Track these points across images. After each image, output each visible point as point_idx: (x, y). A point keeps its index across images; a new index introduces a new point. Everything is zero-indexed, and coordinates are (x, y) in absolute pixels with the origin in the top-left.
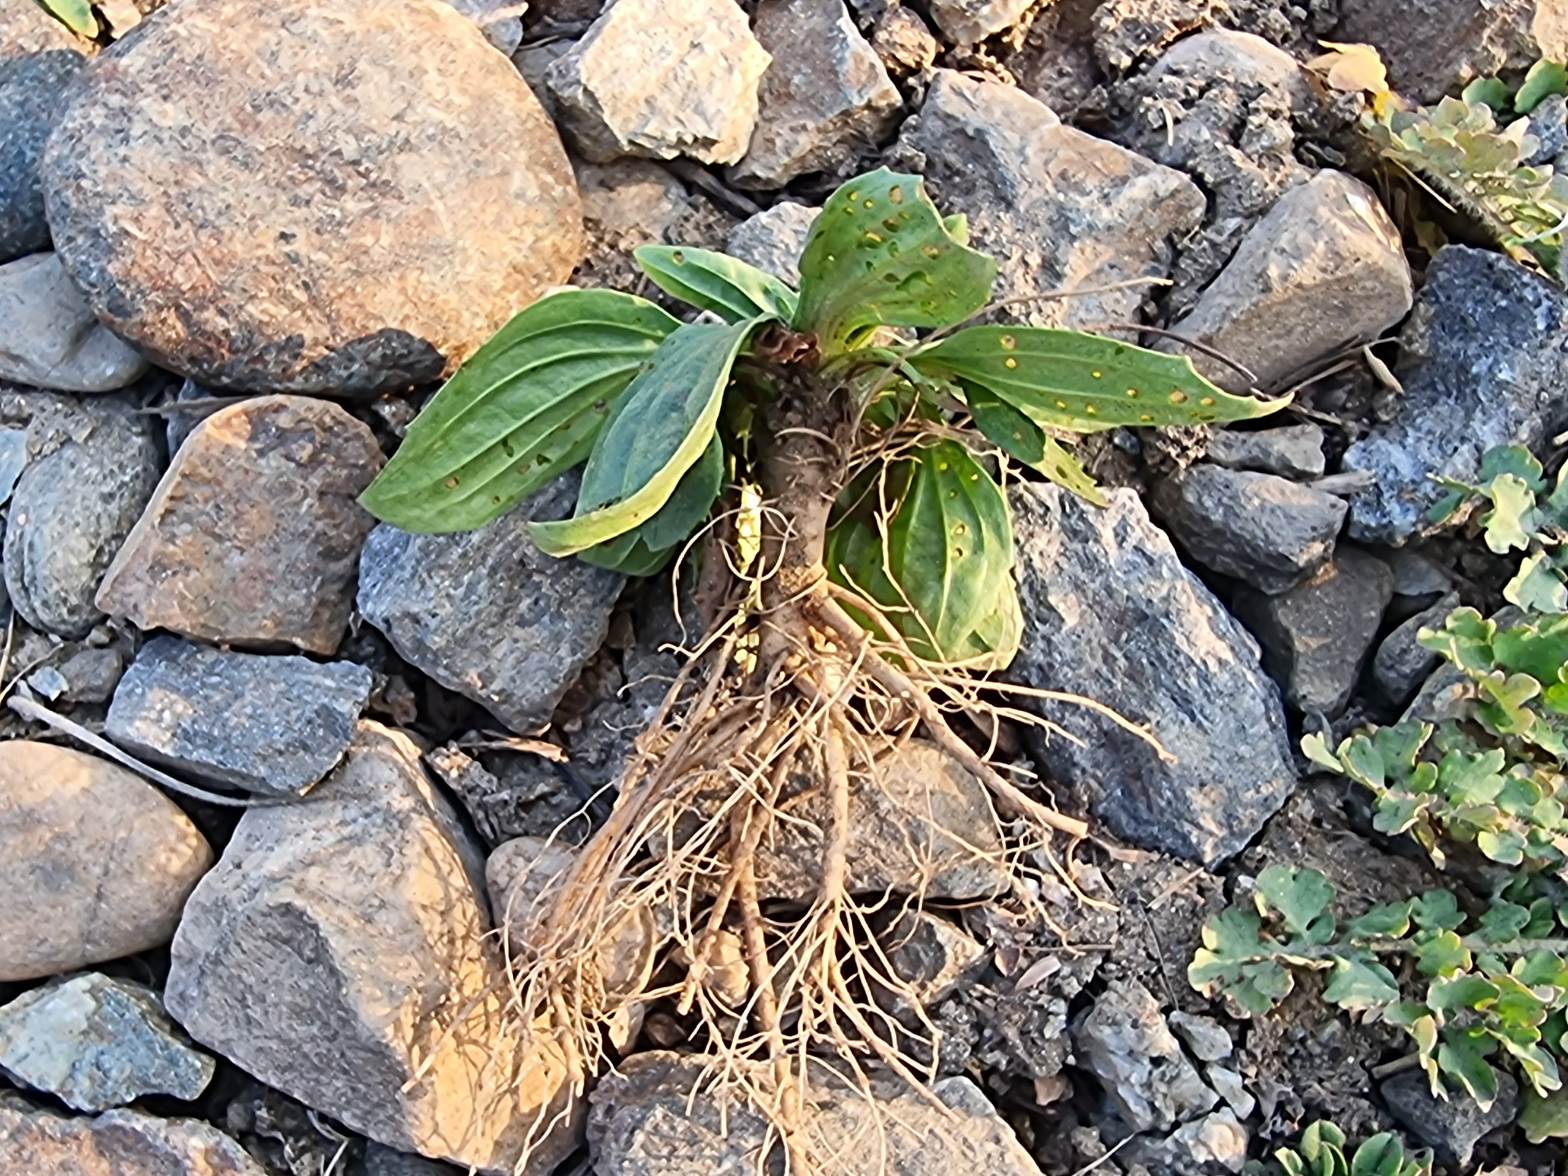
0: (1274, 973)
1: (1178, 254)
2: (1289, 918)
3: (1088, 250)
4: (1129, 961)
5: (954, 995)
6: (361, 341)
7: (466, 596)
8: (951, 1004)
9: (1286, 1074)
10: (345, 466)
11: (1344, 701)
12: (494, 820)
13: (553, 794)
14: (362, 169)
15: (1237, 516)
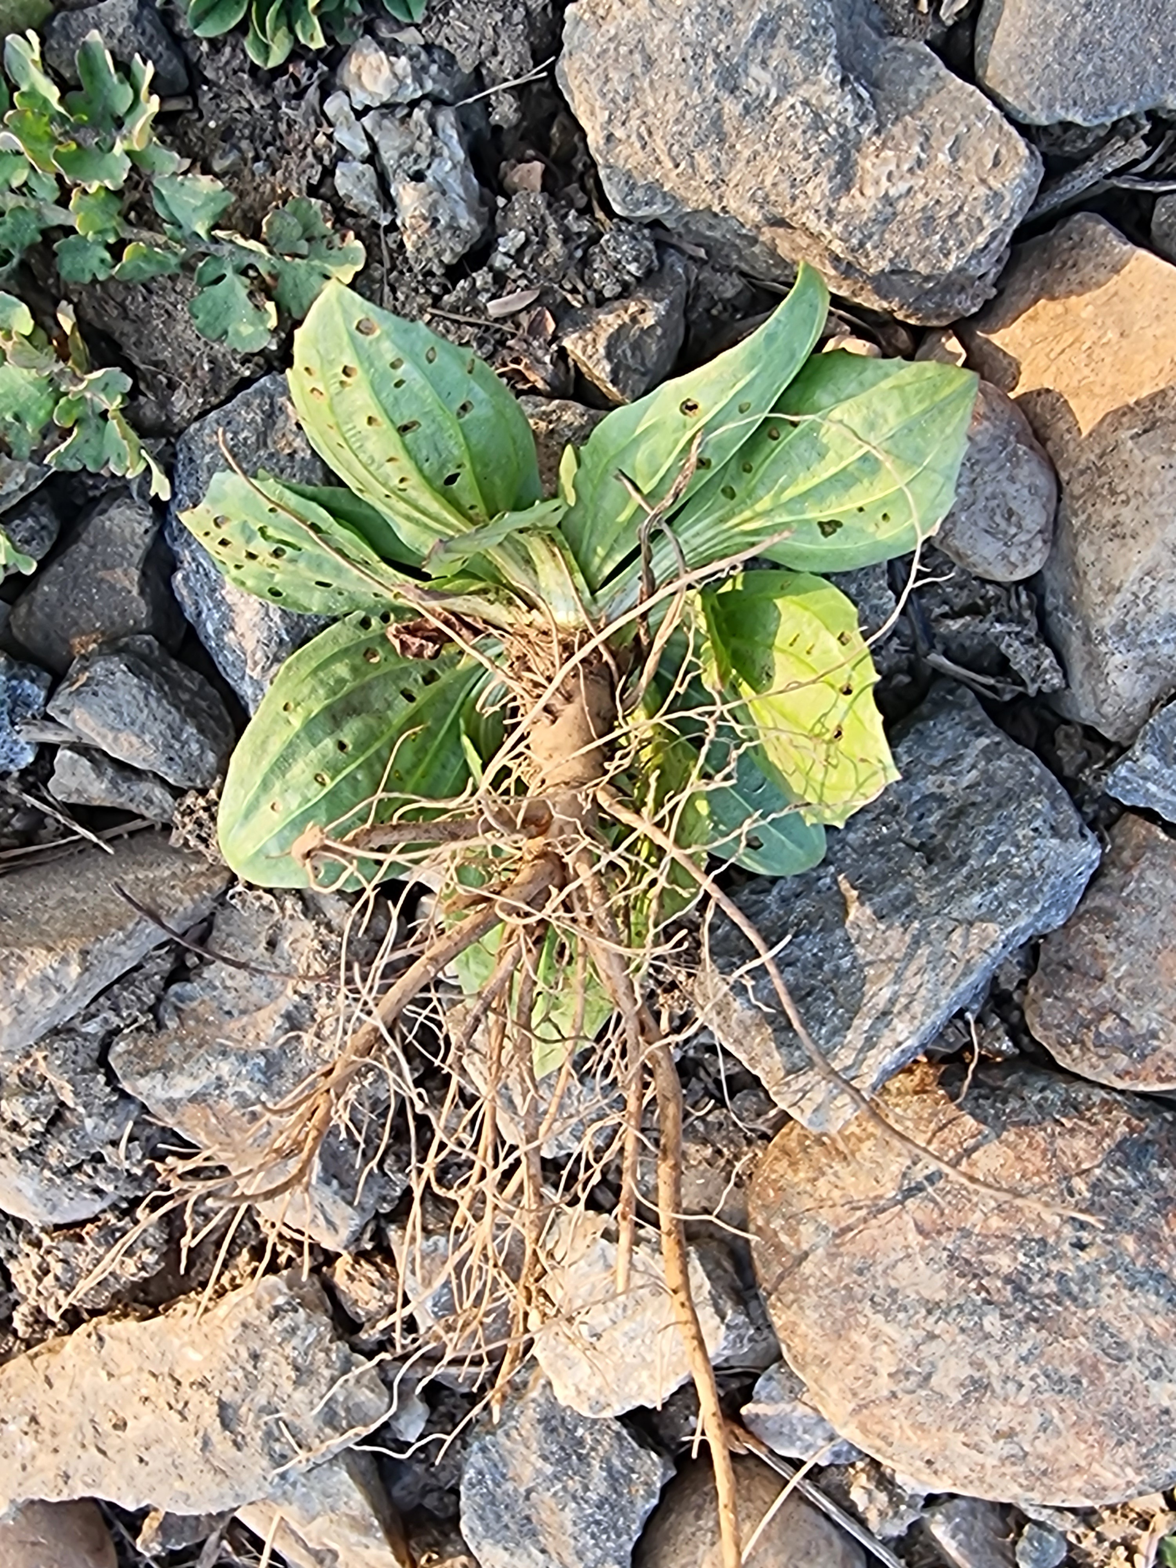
0: (279, 239)
1: (153, 1009)
2: (243, 293)
3: (251, 1036)
4: (416, 290)
5: (601, 301)
6: (1026, 1123)
7: (999, 841)
8: (607, 294)
9: (283, 127)
10: (1069, 1001)
11: (103, 505)
12: (1013, 603)
13: (945, 616)
14: (983, 1294)
15: (170, 727)
